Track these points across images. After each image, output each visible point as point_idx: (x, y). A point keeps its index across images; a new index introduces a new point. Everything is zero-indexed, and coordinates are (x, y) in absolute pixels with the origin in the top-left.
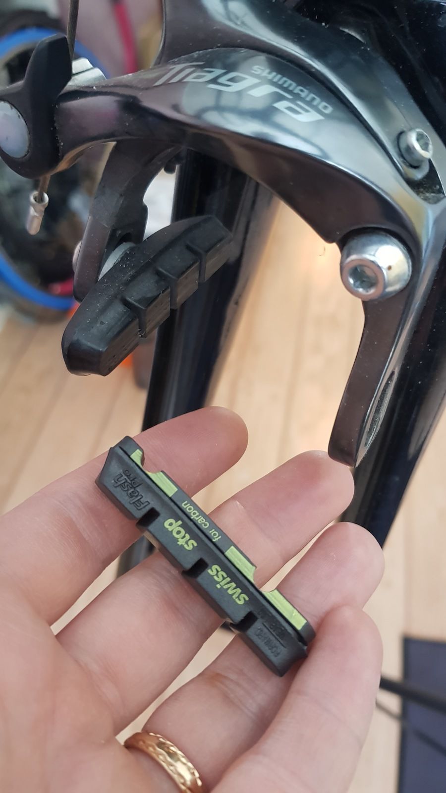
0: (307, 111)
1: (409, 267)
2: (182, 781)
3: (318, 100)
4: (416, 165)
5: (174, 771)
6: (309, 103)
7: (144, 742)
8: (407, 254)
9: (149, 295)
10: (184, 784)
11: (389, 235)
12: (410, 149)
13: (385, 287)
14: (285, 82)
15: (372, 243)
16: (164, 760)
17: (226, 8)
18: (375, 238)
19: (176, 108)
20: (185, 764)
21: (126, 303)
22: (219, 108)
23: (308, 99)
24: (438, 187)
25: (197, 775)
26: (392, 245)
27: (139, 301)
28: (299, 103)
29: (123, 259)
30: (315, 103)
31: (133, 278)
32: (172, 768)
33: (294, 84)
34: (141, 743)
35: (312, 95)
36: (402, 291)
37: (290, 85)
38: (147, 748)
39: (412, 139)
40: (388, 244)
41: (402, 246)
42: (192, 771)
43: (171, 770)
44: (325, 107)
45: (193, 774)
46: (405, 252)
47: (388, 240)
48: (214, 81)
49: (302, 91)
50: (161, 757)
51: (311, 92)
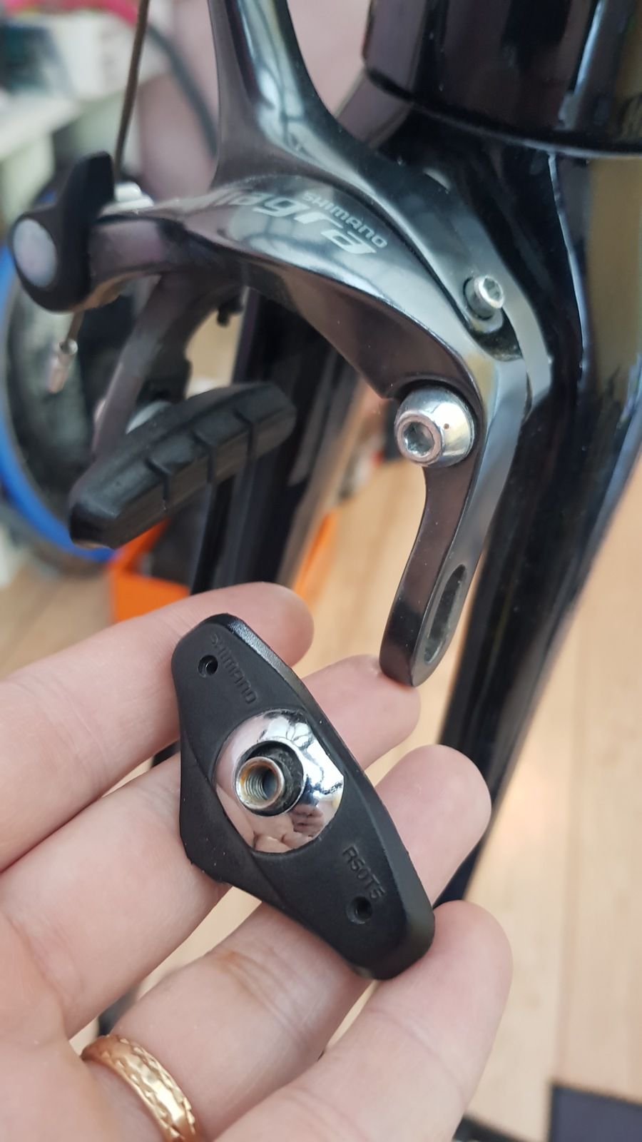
0: (357, 242)
1: (471, 429)
2: (164, 1114)
3: (372, 232)
4: (485, 315)
5: (153, 1098)
6: (363, 235)
7: (110, 1053)
8: (470, 414)
9: (181, 460)
10: (167, 1119)
11: (448, 392)
12: (476, 297)
13: (443, 450)
14: (338, 211)
15: (428, 399)
16: (138, 1083)
17: (285, 129)
18: (433, 393)
19: (222, 232)
20: (170, 1089)
21: (150, 466)
22: (268, 235)
23: (361, 230)
24: (515, 347)
25: (188, 1106)
26: (451, 402)
27: (168, 465)
28: (350, 233)
29: (156, 417)
30: (368, 235)
31: (164, 439)
32: (149, 1094)
33: (347, 214)
34: (106, 1054)
35: (365, 227)
36: (465, 459)
37: (343, 215)
38: (114, 1062)
39: (480, 286)
40: (447, 400)
41: (463, 405)
42: (181, 1100)
43: (149, 1098)
44: (379, 241)
45: (182, 1105)
46: (468, 411)
47: (447, 396)
48: (262, 205)
49: (355, 222)
50: (134, 1077)
51: (364, 223)
